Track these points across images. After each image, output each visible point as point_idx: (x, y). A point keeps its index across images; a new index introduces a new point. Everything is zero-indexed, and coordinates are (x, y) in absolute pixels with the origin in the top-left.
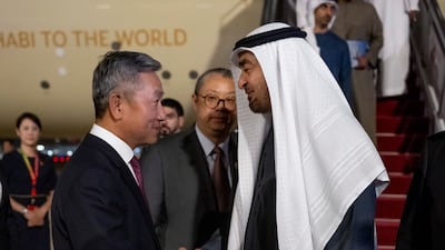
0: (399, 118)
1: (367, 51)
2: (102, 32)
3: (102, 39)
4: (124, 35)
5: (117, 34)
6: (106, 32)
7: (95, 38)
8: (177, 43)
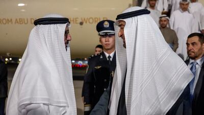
2: (76, 18)
3: (76, 21)
4: (84, 19)
5: (82, 19)
6: (78, 18)
7: (73, 21)
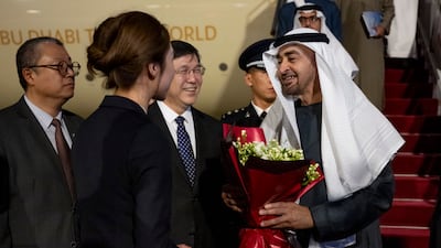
0: (409, 100)
1: (382, 21)
8: (208, 39)
